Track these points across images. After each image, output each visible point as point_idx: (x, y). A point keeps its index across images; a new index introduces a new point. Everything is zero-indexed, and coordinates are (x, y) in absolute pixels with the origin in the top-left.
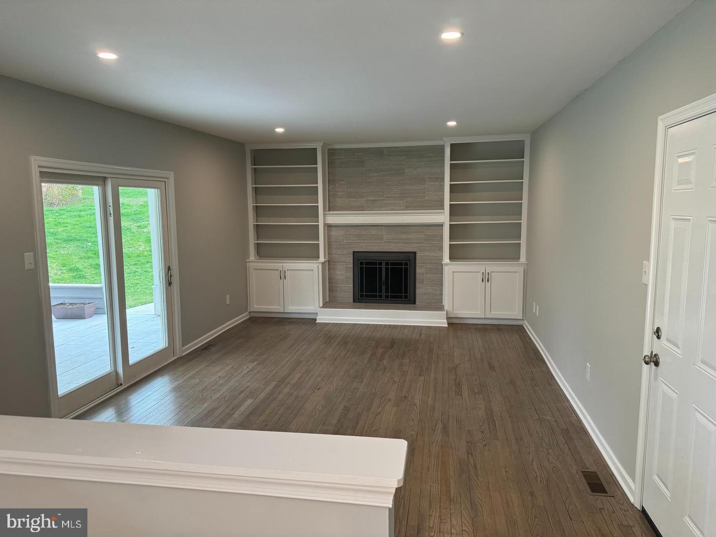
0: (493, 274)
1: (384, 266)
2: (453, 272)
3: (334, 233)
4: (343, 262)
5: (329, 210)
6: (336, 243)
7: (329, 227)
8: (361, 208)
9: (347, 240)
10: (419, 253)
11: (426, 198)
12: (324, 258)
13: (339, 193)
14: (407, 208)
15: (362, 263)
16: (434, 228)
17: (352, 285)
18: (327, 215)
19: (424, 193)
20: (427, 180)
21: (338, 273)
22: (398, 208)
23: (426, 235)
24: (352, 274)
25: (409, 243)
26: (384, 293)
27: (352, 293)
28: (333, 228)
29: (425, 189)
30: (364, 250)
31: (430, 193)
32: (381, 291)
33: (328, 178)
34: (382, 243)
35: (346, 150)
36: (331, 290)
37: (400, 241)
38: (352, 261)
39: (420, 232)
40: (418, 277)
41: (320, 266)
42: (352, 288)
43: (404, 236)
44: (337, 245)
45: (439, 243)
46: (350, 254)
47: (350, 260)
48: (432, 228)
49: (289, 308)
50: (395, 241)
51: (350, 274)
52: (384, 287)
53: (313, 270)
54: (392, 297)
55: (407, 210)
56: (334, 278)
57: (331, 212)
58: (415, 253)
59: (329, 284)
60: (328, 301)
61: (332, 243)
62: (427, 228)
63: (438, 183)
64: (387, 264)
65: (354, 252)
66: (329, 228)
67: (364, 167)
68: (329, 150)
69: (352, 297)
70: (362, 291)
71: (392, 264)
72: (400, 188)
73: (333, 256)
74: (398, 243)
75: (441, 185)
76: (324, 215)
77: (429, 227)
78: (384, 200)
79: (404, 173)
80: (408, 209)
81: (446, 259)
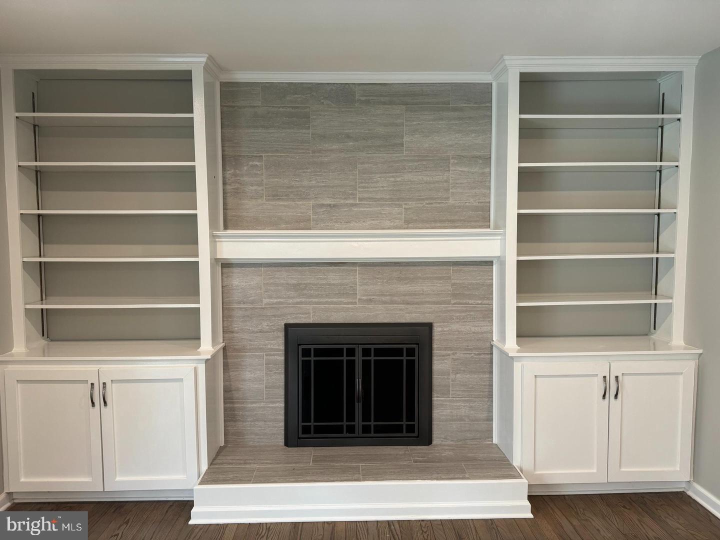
0: (626, 377)
1: (359, 358)
2: (536, 376)
3: (238, 280)
4: (261, 350)
5: (226, 227)
6: (242, 306)
7: (225, 266)
8: (301, 223)
9: (270, 297)
10: (440, 326)
11: (451, 201)
12: (213, 346)
13: (251, 188)
14: (408, 223)
15: (306, 353)
16: (471, 268)
17: (283, 405)
18: (219, 237)
19: (447, 190)
20: (452, 161)
21: (248, 375)
22: (388, 223)
23: (453, 285)
24: (283, 376)
25: (417, 303)
26: (358, 422)
27: (282, 424)
28: (236, 270)
29: (446, 181)
30: (311, 321)
31: (459, 190)
32: (351, 417)
33: (223, 151)
34: (355, 303)
35: (268, 88)
36: (231, 416)
37: (396, 298)
38: (282, 347)
39: (440, 278)
40: (437, 380)
41: (202, 368)
42: (283, 412)
43: (403, 288)
44: (246, 310)
45: (485, 302)
46: (278, 330)
47: (278, 344)
48: (466, 269)
49: (118, 479)
50: (383, 298)
51: (279, 378)
52: (358, 407)
53: (181, 380)
54: (378, 430)
55: (407, 228)
56: (238, 389)
57: (229, 232)
58: (429, 326)
59: (225, 403)
60: (222, 444)
61: (236, 306)
62: (456, 268)
63: (476, 170)
64: (366, 352)
65: (287, 326)
66: (226, 270)
67: (308, 128)
68: (223, 84)
69: (283, 432)
70: (306, 417)
71: (378, 352)
72: (393, 179)
73: (235, 335)
74: (392, 302)
75: (483, 173)
76: (213, 238)
77: (461, 267)
78: (355, 205)
79: (402, 145)
80: (410, 225)
81: (511, 344)
